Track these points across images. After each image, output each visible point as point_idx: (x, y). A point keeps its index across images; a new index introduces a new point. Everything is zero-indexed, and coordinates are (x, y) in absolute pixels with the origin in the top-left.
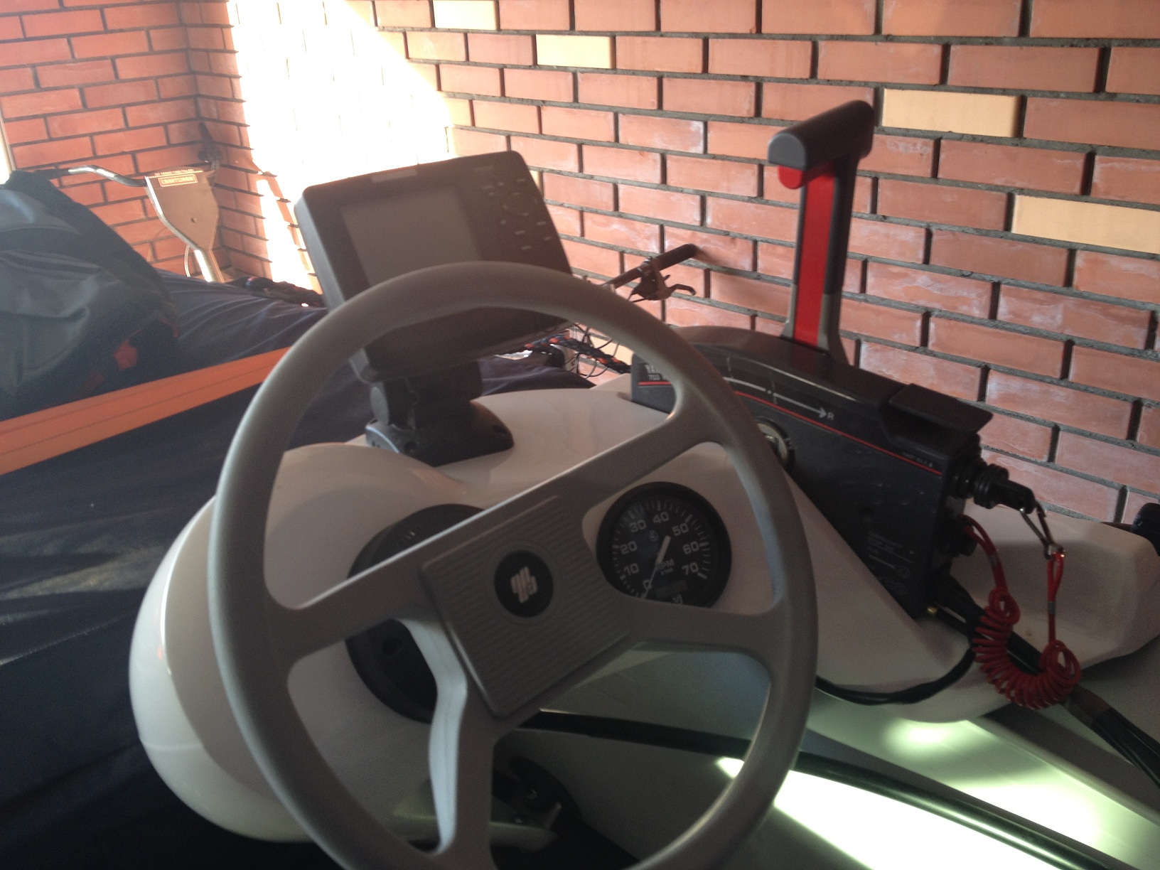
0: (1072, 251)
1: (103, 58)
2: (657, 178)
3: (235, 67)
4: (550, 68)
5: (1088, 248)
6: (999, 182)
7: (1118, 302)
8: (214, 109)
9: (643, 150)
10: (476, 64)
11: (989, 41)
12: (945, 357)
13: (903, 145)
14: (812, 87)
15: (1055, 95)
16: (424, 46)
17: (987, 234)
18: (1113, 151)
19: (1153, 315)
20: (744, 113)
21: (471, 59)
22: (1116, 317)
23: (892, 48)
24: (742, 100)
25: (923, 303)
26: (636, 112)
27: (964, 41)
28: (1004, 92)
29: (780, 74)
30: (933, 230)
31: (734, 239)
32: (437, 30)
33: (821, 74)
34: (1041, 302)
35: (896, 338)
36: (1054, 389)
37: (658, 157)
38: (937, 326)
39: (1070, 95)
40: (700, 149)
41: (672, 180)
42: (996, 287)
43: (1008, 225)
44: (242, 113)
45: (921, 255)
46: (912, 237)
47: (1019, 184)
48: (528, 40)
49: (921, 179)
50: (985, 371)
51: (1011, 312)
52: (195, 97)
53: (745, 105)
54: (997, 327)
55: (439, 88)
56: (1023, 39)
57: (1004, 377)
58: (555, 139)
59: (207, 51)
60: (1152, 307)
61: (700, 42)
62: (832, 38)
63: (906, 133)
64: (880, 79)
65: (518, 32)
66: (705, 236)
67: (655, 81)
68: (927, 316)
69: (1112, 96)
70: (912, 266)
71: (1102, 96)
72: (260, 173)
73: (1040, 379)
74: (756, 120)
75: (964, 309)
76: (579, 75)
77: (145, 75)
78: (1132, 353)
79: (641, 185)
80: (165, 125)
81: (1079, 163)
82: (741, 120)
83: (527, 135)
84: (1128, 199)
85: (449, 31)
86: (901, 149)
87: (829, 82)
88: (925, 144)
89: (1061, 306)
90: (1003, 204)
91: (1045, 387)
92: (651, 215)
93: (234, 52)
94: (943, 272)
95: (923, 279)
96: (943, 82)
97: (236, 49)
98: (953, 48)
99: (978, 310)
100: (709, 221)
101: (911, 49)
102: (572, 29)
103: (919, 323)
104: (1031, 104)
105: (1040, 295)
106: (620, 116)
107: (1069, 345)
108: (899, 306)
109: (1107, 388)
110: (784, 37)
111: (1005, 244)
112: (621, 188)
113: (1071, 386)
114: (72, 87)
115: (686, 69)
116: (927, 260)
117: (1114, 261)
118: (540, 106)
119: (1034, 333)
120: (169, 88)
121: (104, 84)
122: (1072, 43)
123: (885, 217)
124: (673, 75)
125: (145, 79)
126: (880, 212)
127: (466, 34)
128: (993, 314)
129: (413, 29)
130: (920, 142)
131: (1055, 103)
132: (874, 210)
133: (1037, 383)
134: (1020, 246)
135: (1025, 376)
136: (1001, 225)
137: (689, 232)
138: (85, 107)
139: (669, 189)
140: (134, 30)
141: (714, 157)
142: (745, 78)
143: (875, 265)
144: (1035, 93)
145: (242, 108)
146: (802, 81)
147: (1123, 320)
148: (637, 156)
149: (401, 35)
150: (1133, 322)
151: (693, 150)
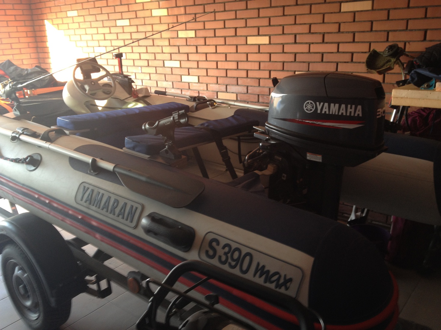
0: (189, 83)
6: (179, 74)
7: (195, 90)
11: (176, 53)
17: (179, 82)
18: (191, 68)
24: (146, 63)
27: (173, 53)
28: (178, 60)
29: (151, 59)
33: (156, 59)
39: (185, 61)
40: (141, 72)
42: (182, 90)
43: (182, 80)
45: (172, 86)
46: (171, 83)
47: (182, 74)
49: (171, 74)
56: (179, 53)
59: (44, 58)
60: (198, 90)
61: (139, 54)
62: (157, 53)
63: (168, 67)
64: (164, 59)
67: (133, 61)
69: (190, 61)
81: (188, 70)
82: (146, 67)
84: (193, 75)
86: (167, 70)
88: (170, 69)
89: (189, 91)
90: (180, 77)
94: (175, 88)
96: (171, 59)
101: (167, 54)
104: (181, 62)
105: (186, 90)
110: (151, 53)
115: (137, 58)
117: (194, 84)
122: (184, 53)
123: (167, 81)
132: (165, 80)
134: (183, 83)
150: (196, 93)
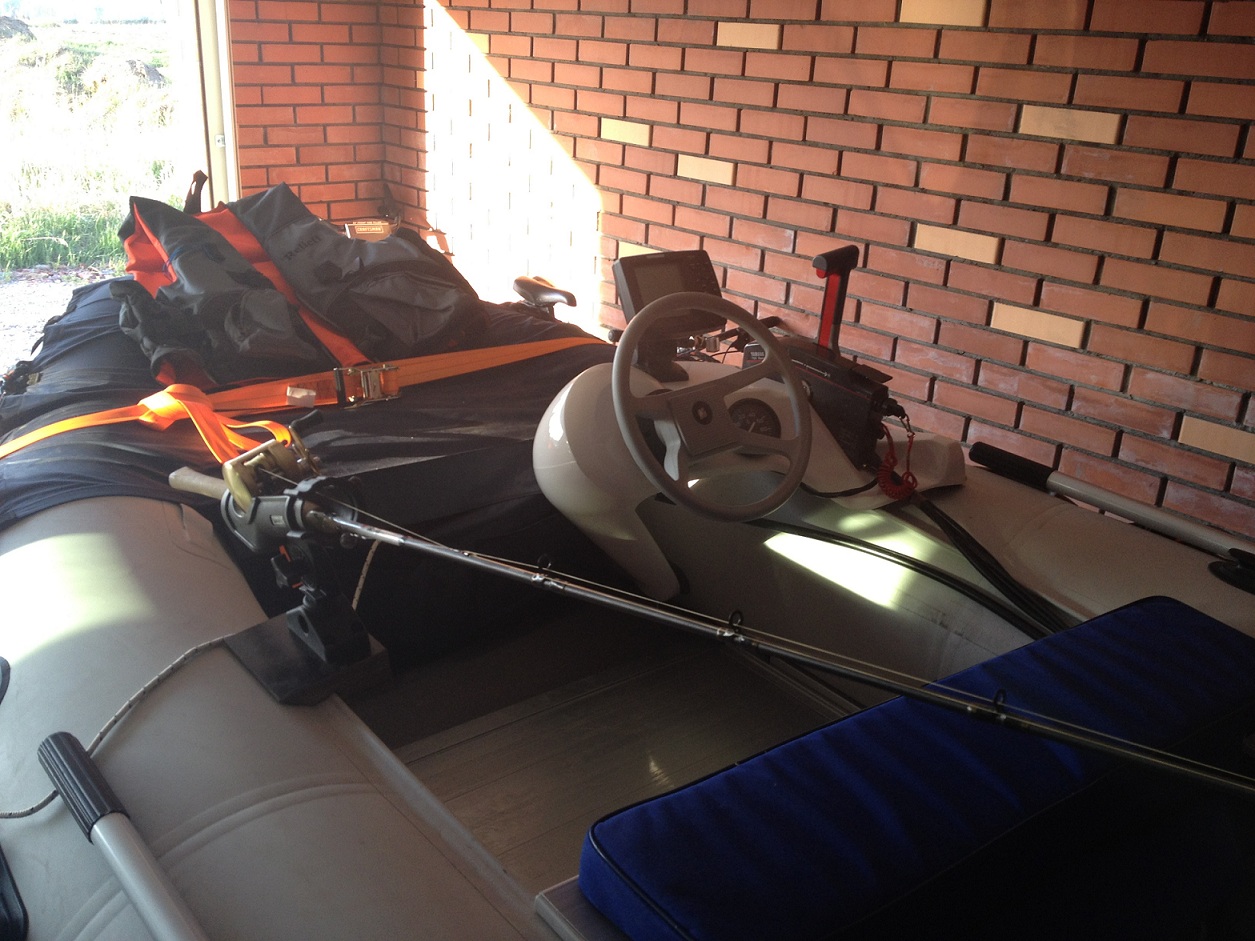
0: (1026, 343)
1: (317, 125)
2: (757, 267)
3: (424, 143)
4: (686, 179)
5: (1036, 341)
6: (984, 293)
7: (1052, 378)
8: (398, 174)
9: (749, 246)
10: (628, 169)
11: (985, 201)
12: (943, 409)
13: (926, 262)
14: (871, 217)
15: (1022, 240)
16: (589, 150)
17: (975, 326)
18: (1055, 280)
19: (1072, 387)
20: (823, 228)
21: (626, 165)
22: (1049, 388)
23: (925, 197)
24: (823, 219)
25: (931, 370)
26: (747, 218)
27: (970, 199)
28: (992, 235)
29: (851, 205)
30: (942, 321)
31: (807, 315)
32: (601, 140)
33: (877, 208)
34: (1005, 374)
35: (912, 394)
36: (1010, 434)
37: (759, 252)
38: (939, 387)
39: (1031, 242)
40: (790, 250)
41: (767, 270)
42: (978, 363)
43: (988, 322)
44: (423, 181)
45: (932, 338)
46: (928, 324)
47: (996, 296)
48: (673, 157)
49: (937, 286)
50: (968, 420)
51: (986, 381)
52: (382, 162)
53: (824, 224)
54: (977, 390)
55: (597, 183)
56: (1005, 202)
57: (980, 424)
58: (684, 230)
59: (400, 127)
60: (1072, 383)
61: (798, 175)
62: (887, 185)
63: (930, 254)
64: (916, 217)
65: (665, 150)
66: (787, 311)
67: (763, 198)
68: (933, 380)
69: (1056, 245)
70: (926, 344)
71: (1050, 244)
72: (431, 230)
73: (1002, 427)
74: (831, 234)
75: (957, 376)
76: (707, 187)
77: (347, 141)
78: (1059, 412)
79: (744, 270)
80: (356, 183)
81: (1033, 285)
82: (821, 233)
83: (662, 225)
84: (1061, 311)
85: (611, 141)
86: (925, 265)
87: (882, 214)
88: (940, 263)
89: (1017, 378)
90: (986, 307)
91: (1004, 432)
92: (749, 293)
93: (425, 132)
94: (946, 350)
95: (932, 353)
96: (954, 224)
97: (427, 130)
98: (963, 202)
99: (967, 378)
100: (791, 300)
101: (936, 199)
102: (706, 154)
103: (928, 384)
104: (1008, 244)
105: (1005, 370)
106: (735, 219)
107: (1021, 405)
108: (916, 371)
109: (1042, 435)
110: (855, 181)
111: (985, 334)
112: (729, 271)
113: (1021, 433)
114: (291, 146)
115: (785, 193)
116: (936, 341)
117: (1051, 351)
118: (675, 205)
119: (1001, 396)
120: (364, 153)
121: (316, 145)
122: (1035, 209)
123: (911, 310)
124: (775, 196)
125: (346, 144)
126: (908, 306)
127: (624, 146)
128: (975, 381)
129: (582, 137)
130: (937, 261)
131: (1022, 245)
132: (904, 304)
133: (1000, 430)
134: (995, 336)
135: (993, 425)
136: (984, 322)
137: (776, 308)
138: (298, 163)
139: (765, 275)
140: (344, 105)
141: (799, 256)
142: (826, 204)
143: (902, 342)
144: (1010, 238)
145: (424, 176)
146: (864, 211)
147: (1053, 390)
148: (743, 249)
149: (572, 139)
150: (1060, 391)
151: (785, 250)
